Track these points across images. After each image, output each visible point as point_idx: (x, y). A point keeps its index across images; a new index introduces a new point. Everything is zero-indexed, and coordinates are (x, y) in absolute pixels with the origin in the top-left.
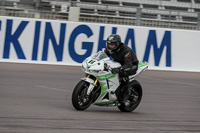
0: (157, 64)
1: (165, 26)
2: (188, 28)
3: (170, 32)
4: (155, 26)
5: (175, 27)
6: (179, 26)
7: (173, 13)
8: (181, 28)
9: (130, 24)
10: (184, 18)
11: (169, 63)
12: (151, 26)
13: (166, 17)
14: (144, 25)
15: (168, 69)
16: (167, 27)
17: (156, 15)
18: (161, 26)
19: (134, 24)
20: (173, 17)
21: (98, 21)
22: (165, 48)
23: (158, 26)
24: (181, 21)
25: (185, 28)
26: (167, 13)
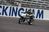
0: (40, 18)
1: (42, 9)
2: (48, 10)
3: (43, 10)
8: (46, 10)
9: (33, 8)
10: (47, 7)
12: (38, 9)
13: (42, 7)
14: (37, 8)
15: (42, 19)
16: (43, 9)
17: (40, 6)
18: (41, 9)
19: (34, 8)
20: (44, 7)
21: (26, 7)
23: (40, 9)
24: (46, 8)
25: (47, 10)
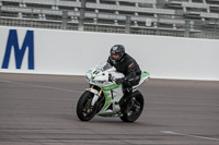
0: (18, 66)
1: (26, 26)
2: (52, 27)
4: (15, 25)
5: (37, 26)
6: (43, 25)
7: (36, 11)
8: (44, 27)
10: (48, 16)
11: (31, 66)
12: (11, 25)
13: (28, 15)
14: (3, 24)
15: (31, 72)
16: (30, 26)
17: (17, 13)
18: (23, 25)
20: (36, 15)
22: (27, 49)
23: (19, 25)
24: (45, 20)
25: (48, 27)
26: (29, 10)
